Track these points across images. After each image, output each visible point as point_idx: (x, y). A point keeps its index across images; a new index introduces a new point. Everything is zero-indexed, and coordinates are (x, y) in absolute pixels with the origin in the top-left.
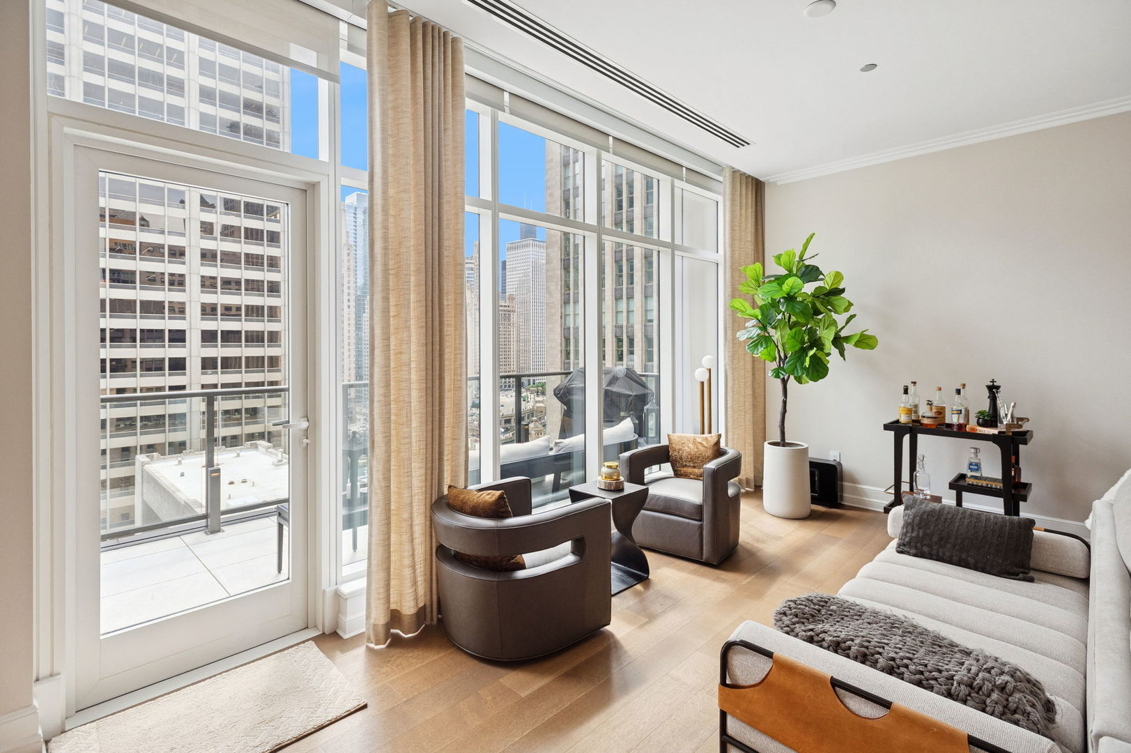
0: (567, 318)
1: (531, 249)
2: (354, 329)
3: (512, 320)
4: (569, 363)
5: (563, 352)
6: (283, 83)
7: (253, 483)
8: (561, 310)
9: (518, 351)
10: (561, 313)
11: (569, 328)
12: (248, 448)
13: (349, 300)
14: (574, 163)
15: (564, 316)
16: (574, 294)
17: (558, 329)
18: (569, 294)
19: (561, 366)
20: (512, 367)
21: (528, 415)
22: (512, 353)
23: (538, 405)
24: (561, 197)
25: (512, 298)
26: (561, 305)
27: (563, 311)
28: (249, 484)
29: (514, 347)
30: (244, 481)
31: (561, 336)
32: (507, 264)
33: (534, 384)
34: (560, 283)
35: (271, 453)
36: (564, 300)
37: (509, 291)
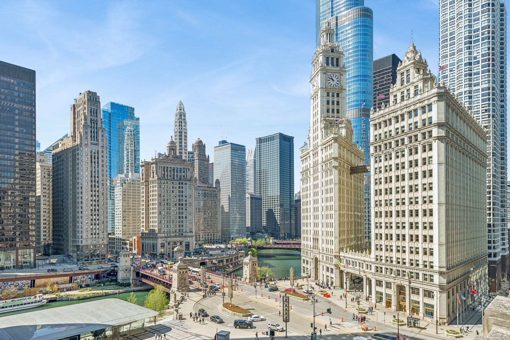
1: (230, 150)
3: (218, 197)
21: (235, 257)
22: (218, 220)
25: (218, 182)
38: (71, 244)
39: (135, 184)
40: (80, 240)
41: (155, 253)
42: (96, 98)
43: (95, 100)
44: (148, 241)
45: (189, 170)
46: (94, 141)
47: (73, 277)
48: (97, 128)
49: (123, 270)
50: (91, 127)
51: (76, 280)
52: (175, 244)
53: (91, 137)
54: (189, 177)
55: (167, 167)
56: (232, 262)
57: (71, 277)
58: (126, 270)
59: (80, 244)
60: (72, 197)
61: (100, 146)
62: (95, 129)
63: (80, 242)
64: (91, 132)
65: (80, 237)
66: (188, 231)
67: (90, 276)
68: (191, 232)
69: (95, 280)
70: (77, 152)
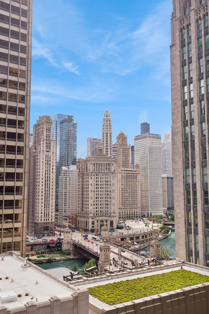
0: (187, 177)
1: (148, 139)
2: (55, 184)
3: (138, 178)
4: (190, 206)
5: (185, 199)
6: (29, 22)
7: (12, 280)
8: (183, 173)
9: (141, 196)
10: (184, 175)
11: (189, 184)
12: (7, 255)
13: (53, 169)
14: (189, 84)
15: (185, 177)
16: (192, 163)
17: (182, 185)
18: (188, 163)
19: (185, 208)
20: (138, 205)
21: (149, 234)
22: (138, 197)
23: (154, 228)
24: (181, 105)
25: (137, 166)
26: (183, 170)
27: (185, 174)
28: (9, 280)
29: (139, 193)
30: (7, 278)
31: (184, 189)
32: (135, 147)
33: (151, 216)
34: (182, 156)
35: (20, 259)
36: (185, 167)
37: (136, 162)
38: (31, 221)
39: (73, 174)
40: (37, 219)
41: (87, 228)
42: (50, 120)
43: (49, 121)
44: (82, 219)
45: (113, 165)
46: (48, 149)
47: (33, 247)
48: (50, 140)
49: (66, 243)
50: (46, 140)
51: (35, 249)
52: (102, 222)
53: (46, 146)
54: (112, 171)
55: (97, 163)
56: (146, 239)
57: (32, 247)
58: (68, 243)
59: (37, 222)
60: (32, 188)
61: (51, 153)
62: (49, 141)
63: (37, 220)
64: (46, 143)
65: (37, 217)
66: (112, 212)
67: (44, 247)
68: (114, 213)
69: (47, 249)
70: (37, 157)
